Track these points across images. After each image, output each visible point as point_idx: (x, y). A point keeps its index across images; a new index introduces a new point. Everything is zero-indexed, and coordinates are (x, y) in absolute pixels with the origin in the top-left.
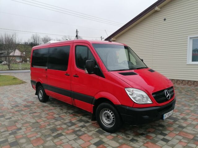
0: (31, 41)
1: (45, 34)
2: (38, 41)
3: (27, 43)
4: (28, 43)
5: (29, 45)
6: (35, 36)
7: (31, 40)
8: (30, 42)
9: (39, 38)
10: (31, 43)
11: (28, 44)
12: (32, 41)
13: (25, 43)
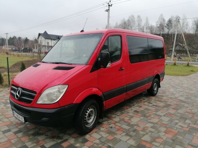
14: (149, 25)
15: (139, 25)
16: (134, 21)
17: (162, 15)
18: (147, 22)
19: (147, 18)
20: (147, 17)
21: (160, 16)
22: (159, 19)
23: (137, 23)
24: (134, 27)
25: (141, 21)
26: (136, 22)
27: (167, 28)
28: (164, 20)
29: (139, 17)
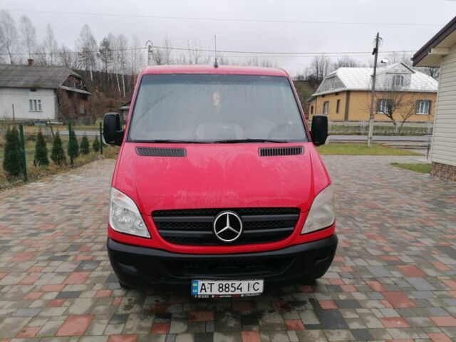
0: (310, 72)
1: (343, 55)
2: (324, 70)
3: (303, 77)
4: (305, 76)
5: (306, 81)
6: (320, 61)
7: (311, 70)
8: (308, 74)
9: (327, 64)
10: (310, 77)
11: (304, 79)
12: (312, 72)
13: (299, 77)
14: (56, 45)
15: (29, 41)
16: (13, 29)
17: (86, 27)
18: (51, 37)
19: (50, 29)
20: (49, 26)
21: (83, 28)
22: (81, 35)
23: (21, 37)
24: (16, 46)
25: (34, 31)
26: (20, 33)
27: (103, 60)
28: (93, 41)
29: (25, 19)
